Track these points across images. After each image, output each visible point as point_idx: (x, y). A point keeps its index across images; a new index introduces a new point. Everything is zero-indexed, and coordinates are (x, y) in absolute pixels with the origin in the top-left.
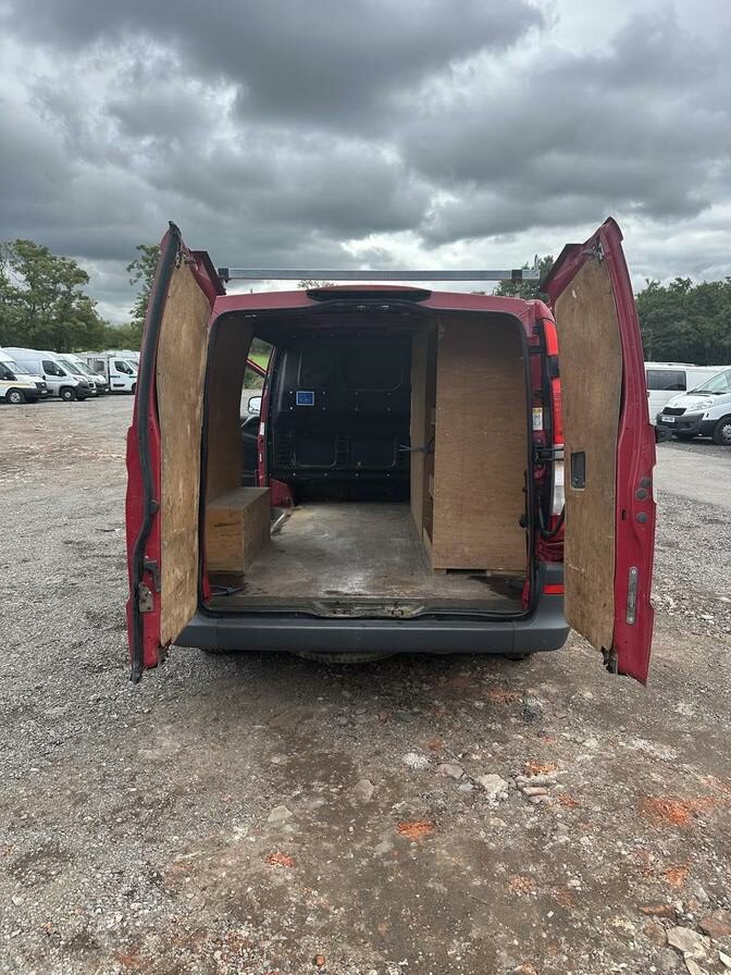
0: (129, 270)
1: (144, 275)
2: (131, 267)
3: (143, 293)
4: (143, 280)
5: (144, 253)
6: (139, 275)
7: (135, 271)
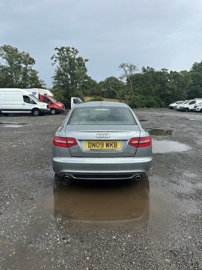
0: (52, 59)
1: (58, 60)
2: (53, 58)
3: (57, 69)
4: (58, 63)
5: (58, 51)
6: (56, 61)
7: (54, 59)
